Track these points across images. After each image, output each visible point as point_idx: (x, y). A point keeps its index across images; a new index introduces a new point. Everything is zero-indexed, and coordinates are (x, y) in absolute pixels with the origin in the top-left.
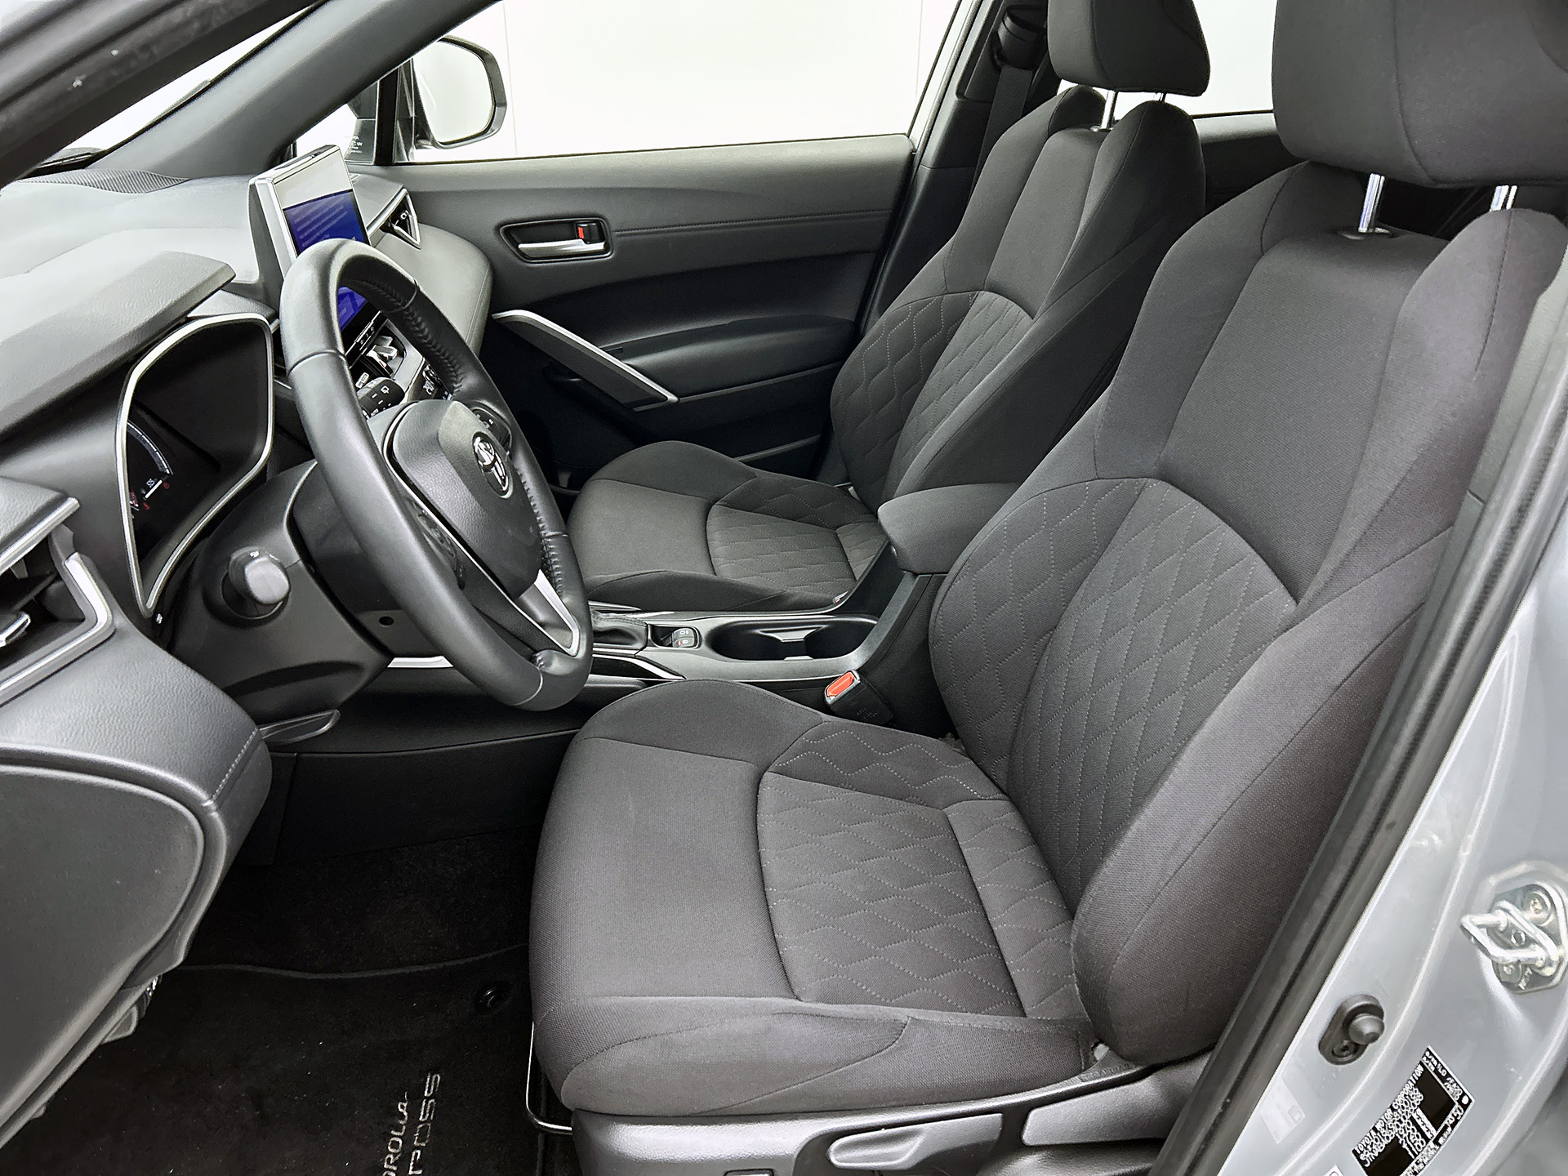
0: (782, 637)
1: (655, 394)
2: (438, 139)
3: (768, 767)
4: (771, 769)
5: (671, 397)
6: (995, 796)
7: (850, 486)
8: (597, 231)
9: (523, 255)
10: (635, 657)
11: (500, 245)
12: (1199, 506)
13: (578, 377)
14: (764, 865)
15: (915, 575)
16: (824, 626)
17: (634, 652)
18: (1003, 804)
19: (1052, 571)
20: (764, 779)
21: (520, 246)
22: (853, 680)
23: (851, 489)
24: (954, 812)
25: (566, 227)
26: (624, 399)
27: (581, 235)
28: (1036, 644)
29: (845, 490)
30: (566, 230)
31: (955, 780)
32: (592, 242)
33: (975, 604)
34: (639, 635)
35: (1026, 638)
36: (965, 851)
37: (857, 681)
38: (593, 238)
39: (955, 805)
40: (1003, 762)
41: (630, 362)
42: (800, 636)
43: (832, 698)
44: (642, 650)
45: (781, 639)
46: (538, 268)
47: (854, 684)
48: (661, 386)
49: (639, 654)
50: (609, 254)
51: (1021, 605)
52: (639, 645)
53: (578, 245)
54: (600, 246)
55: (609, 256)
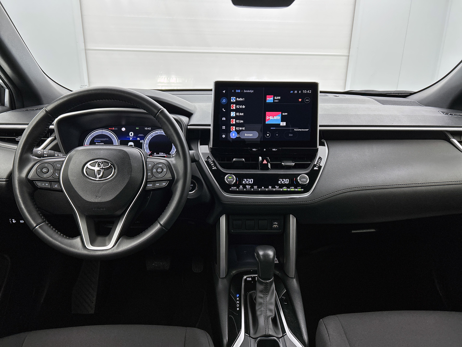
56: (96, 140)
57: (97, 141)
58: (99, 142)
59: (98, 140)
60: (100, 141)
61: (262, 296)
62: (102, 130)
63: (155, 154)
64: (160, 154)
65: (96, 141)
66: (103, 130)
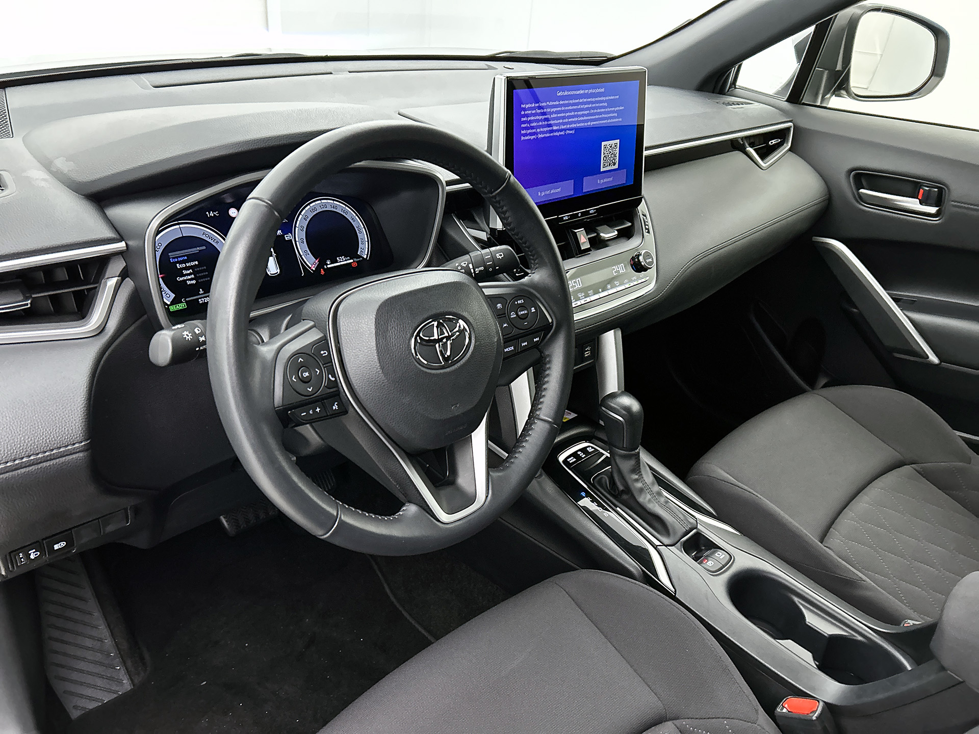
0: (812, 619)
1: (918, 349)
2: (854, 90)
3: (676, 718)
4: (677, 722)
5: (933, 358)
8: (938, 196)
9: (861, 199)
10: (655, 547)
11: (845, 186)
13: (858, 309)
17: (657, 543)
21: (862, 191)
25: (910, 186)
26: (888, 342)
27: (920, 197)
30: (909, 188)
32: (927, 204)
34: (675, 533)
37: (815, 715)
38: (929, 202)
41: (907, 313)
42: (827, 629)
43: (785, 710)
44: (666, 546)
45: (807, 620)
46: (869, 212)
48: (930, 347)
49: (662, 548)
50: (937, 219)
52: (666, 541)
53: (913, 204)
54: (933, 210)
55: (935, 221)
56: (173, 258)
57: (177, 258)
58: (184, 260)
59: (180, 257)
60: (184, 256)
61: (636, 477)
62: (178, 226)
63: (328, 263)
64: (340, 262)
65: (176, 260)
66: (181, 226)
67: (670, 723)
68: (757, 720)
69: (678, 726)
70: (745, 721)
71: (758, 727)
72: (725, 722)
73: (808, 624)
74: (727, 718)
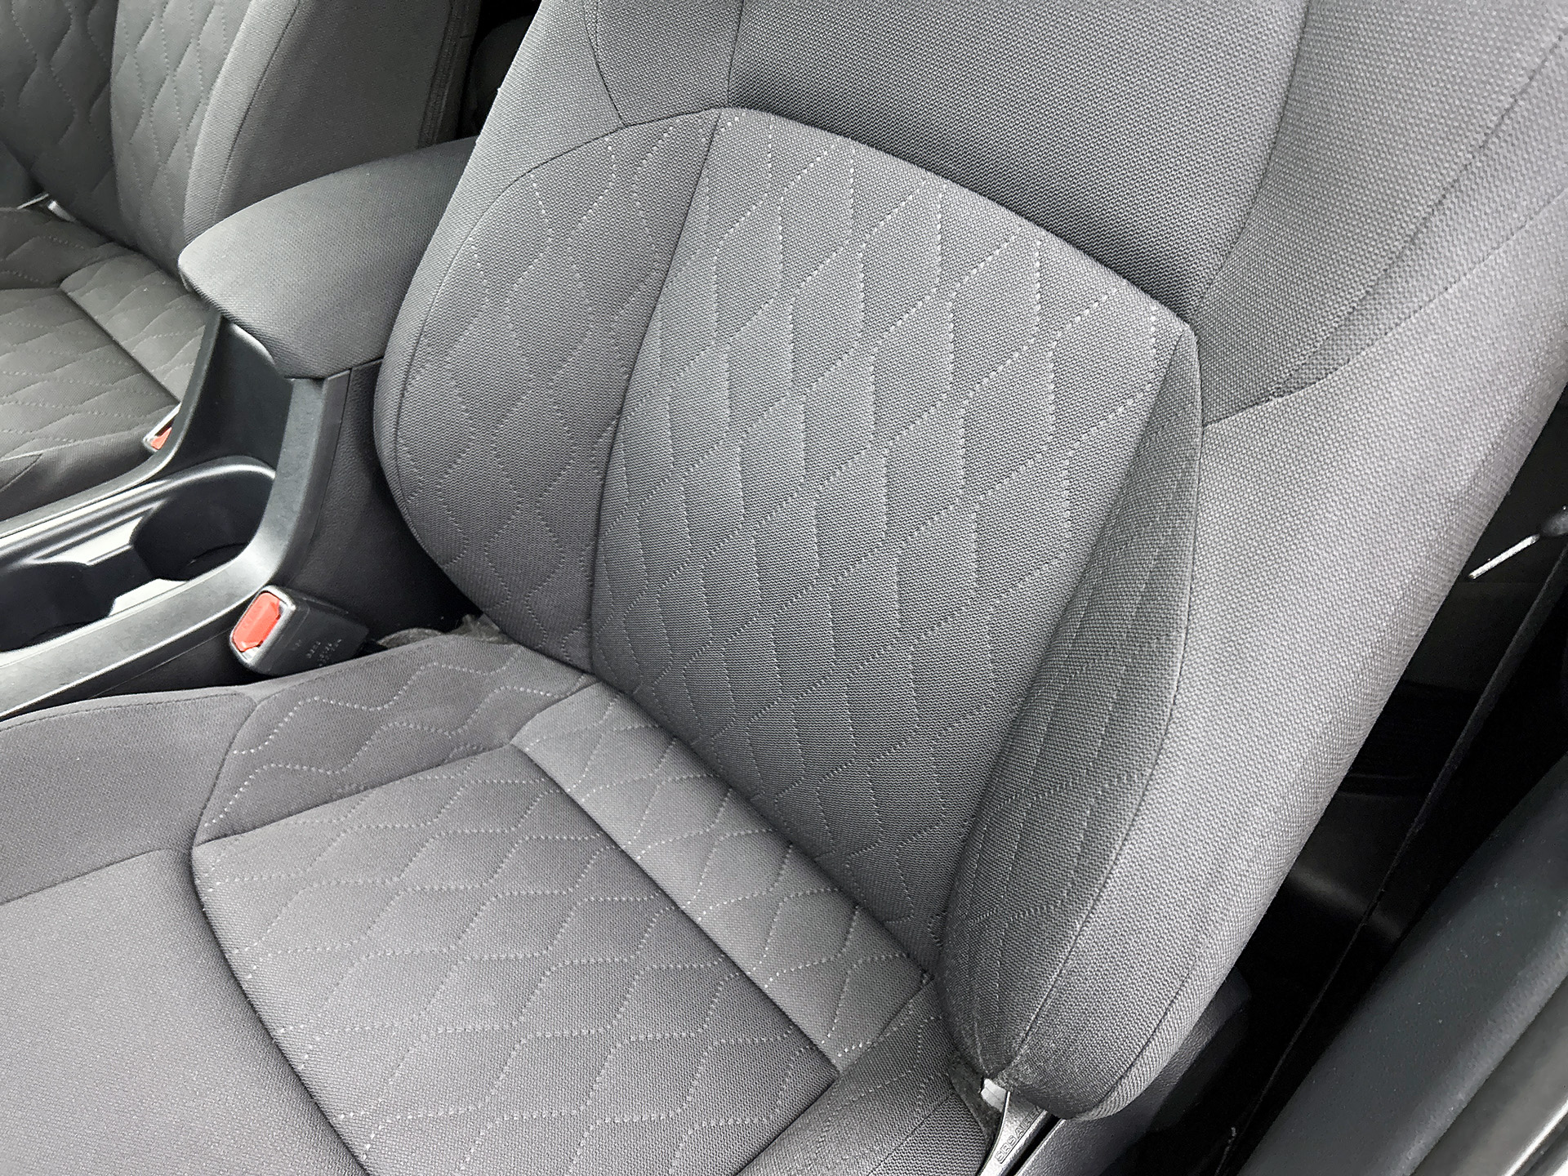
0: (87, 554)
3: (193, 835)
4: (200, 837)
6: (578, 685)
7: (48, 201)
12: (854, 148)
14: (300, 1068)
15: (318, 380)
16: (155, 505)
18: (593, 693)
19: (591, 317)
20: (198, 867)
22: (280, 609)
23: (53, 206)
24: (533, 739)
28: (594, 449)
29: (41, 208)
31: (513, 691)
33: (467, 411)
35: (575, 445)
36: (582, 801)
37: (289, 607)
39: (526, 728)
40: (578, 636)
42: (118, 540)
43: (254, 650)
45: (82, 560)
47: (285, 616)
51: (551, 392)
67: (198, 852)
68: (251, 700)
69: (205, 837)
70: (246, 719)
71: (263, 703)
72: (235, 752)
73: (92, 563)
74: (230, 746)
